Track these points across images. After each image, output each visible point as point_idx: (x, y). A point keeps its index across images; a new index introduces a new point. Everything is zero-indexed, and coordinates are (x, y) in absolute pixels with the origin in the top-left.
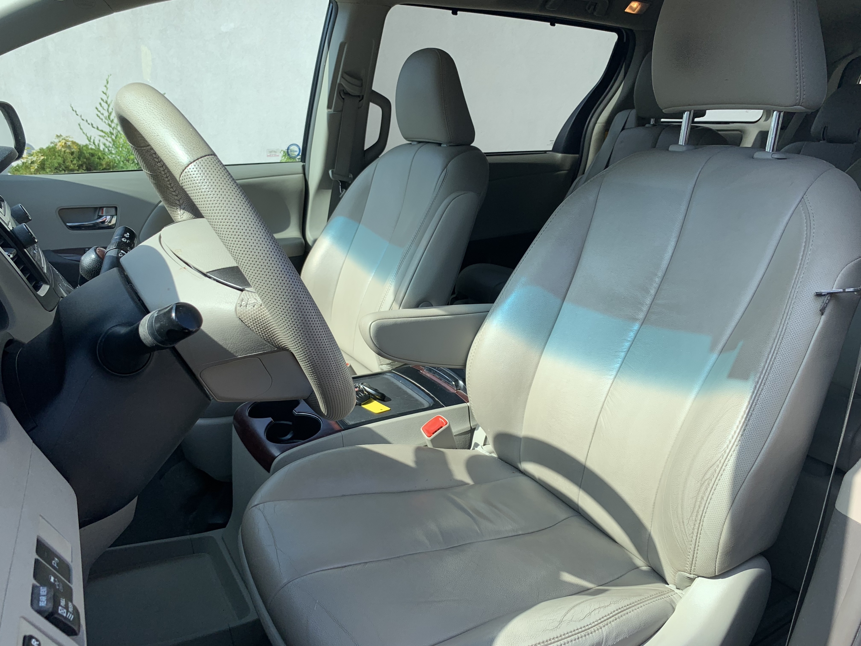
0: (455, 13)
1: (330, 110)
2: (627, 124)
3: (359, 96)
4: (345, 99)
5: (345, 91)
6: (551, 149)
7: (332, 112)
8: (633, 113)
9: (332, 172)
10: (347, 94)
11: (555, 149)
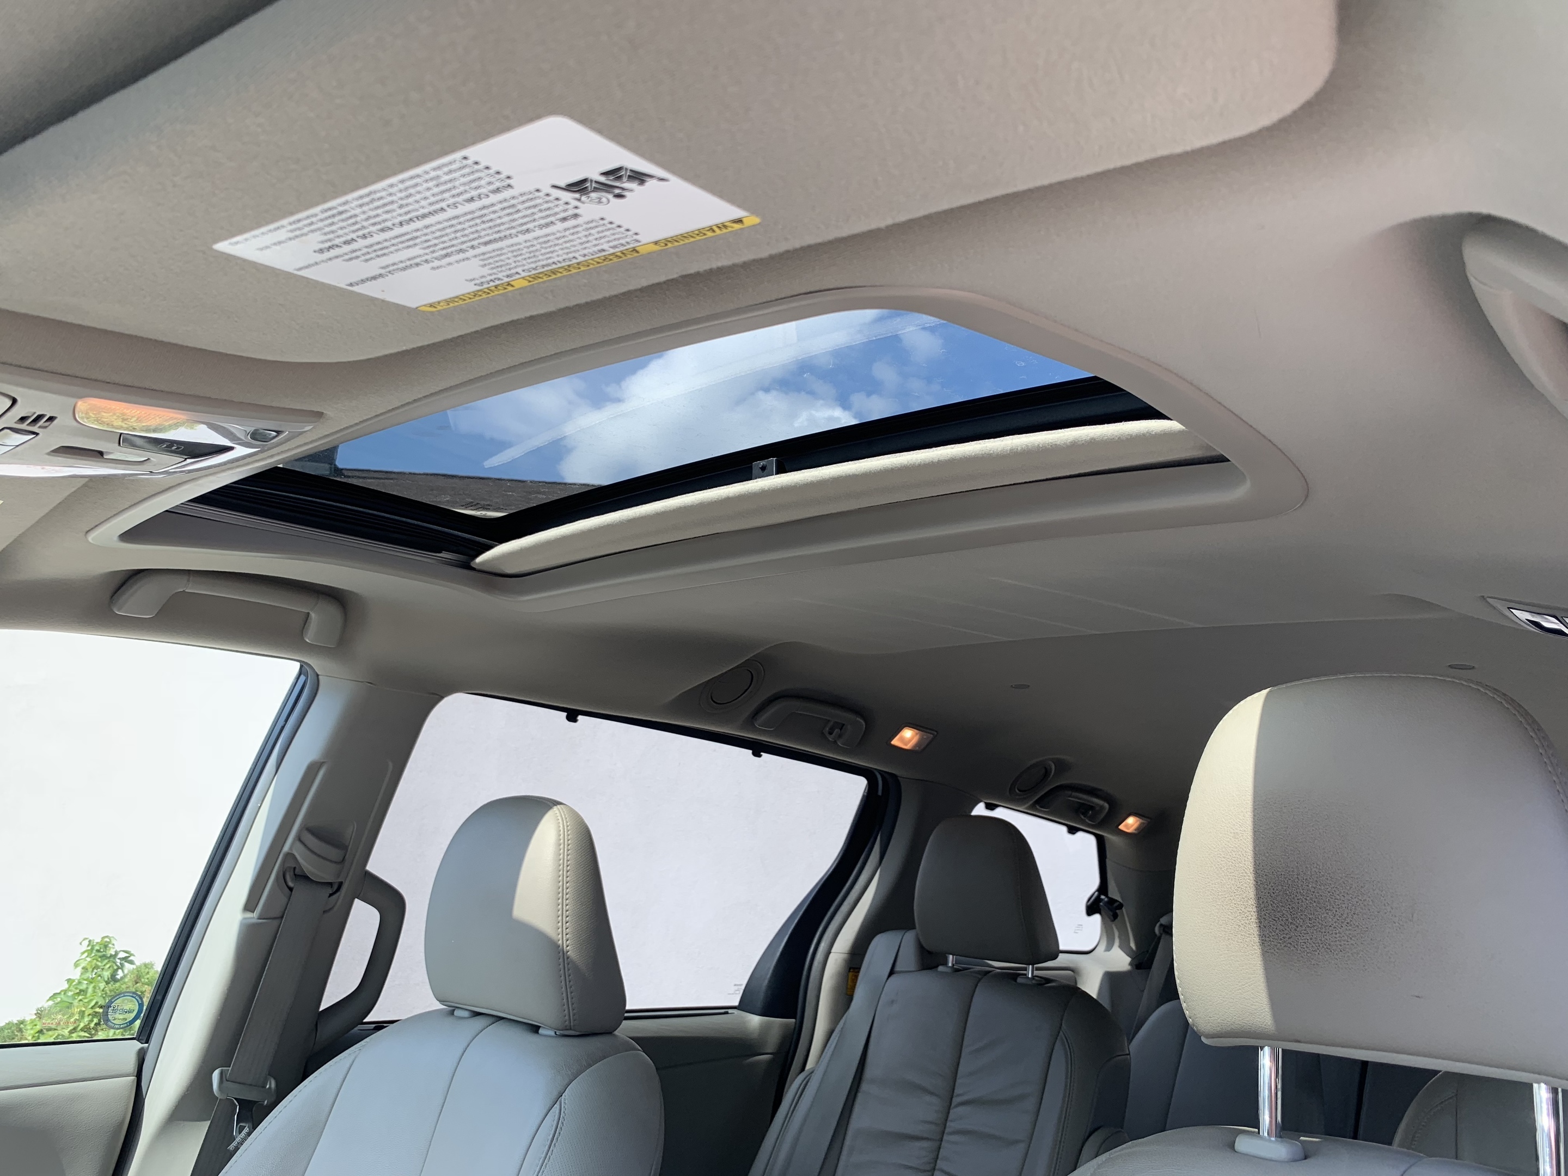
0: (572, 716)
1: (249, 915)
2: (898, 963)
3: (331, 884)
4: (294, 891)
5: (297, 871)
6: (736, 1003)
7: (255, 921)
8: (909, 939)
9: (221, 1074)
10: (302, 877)
11: (745, 1004)
